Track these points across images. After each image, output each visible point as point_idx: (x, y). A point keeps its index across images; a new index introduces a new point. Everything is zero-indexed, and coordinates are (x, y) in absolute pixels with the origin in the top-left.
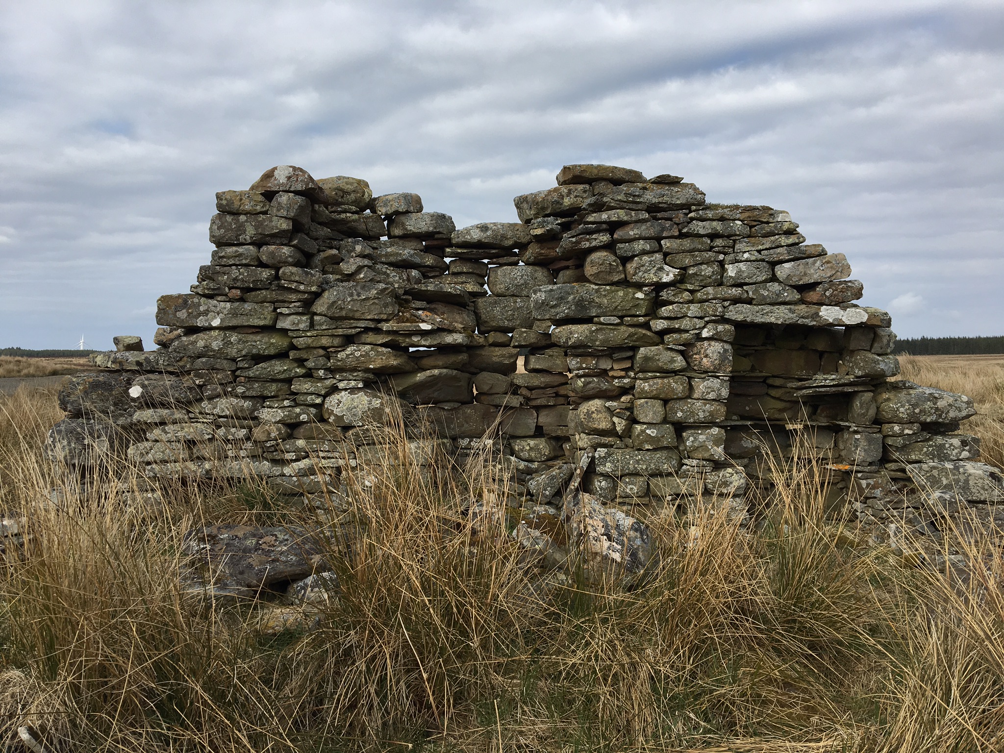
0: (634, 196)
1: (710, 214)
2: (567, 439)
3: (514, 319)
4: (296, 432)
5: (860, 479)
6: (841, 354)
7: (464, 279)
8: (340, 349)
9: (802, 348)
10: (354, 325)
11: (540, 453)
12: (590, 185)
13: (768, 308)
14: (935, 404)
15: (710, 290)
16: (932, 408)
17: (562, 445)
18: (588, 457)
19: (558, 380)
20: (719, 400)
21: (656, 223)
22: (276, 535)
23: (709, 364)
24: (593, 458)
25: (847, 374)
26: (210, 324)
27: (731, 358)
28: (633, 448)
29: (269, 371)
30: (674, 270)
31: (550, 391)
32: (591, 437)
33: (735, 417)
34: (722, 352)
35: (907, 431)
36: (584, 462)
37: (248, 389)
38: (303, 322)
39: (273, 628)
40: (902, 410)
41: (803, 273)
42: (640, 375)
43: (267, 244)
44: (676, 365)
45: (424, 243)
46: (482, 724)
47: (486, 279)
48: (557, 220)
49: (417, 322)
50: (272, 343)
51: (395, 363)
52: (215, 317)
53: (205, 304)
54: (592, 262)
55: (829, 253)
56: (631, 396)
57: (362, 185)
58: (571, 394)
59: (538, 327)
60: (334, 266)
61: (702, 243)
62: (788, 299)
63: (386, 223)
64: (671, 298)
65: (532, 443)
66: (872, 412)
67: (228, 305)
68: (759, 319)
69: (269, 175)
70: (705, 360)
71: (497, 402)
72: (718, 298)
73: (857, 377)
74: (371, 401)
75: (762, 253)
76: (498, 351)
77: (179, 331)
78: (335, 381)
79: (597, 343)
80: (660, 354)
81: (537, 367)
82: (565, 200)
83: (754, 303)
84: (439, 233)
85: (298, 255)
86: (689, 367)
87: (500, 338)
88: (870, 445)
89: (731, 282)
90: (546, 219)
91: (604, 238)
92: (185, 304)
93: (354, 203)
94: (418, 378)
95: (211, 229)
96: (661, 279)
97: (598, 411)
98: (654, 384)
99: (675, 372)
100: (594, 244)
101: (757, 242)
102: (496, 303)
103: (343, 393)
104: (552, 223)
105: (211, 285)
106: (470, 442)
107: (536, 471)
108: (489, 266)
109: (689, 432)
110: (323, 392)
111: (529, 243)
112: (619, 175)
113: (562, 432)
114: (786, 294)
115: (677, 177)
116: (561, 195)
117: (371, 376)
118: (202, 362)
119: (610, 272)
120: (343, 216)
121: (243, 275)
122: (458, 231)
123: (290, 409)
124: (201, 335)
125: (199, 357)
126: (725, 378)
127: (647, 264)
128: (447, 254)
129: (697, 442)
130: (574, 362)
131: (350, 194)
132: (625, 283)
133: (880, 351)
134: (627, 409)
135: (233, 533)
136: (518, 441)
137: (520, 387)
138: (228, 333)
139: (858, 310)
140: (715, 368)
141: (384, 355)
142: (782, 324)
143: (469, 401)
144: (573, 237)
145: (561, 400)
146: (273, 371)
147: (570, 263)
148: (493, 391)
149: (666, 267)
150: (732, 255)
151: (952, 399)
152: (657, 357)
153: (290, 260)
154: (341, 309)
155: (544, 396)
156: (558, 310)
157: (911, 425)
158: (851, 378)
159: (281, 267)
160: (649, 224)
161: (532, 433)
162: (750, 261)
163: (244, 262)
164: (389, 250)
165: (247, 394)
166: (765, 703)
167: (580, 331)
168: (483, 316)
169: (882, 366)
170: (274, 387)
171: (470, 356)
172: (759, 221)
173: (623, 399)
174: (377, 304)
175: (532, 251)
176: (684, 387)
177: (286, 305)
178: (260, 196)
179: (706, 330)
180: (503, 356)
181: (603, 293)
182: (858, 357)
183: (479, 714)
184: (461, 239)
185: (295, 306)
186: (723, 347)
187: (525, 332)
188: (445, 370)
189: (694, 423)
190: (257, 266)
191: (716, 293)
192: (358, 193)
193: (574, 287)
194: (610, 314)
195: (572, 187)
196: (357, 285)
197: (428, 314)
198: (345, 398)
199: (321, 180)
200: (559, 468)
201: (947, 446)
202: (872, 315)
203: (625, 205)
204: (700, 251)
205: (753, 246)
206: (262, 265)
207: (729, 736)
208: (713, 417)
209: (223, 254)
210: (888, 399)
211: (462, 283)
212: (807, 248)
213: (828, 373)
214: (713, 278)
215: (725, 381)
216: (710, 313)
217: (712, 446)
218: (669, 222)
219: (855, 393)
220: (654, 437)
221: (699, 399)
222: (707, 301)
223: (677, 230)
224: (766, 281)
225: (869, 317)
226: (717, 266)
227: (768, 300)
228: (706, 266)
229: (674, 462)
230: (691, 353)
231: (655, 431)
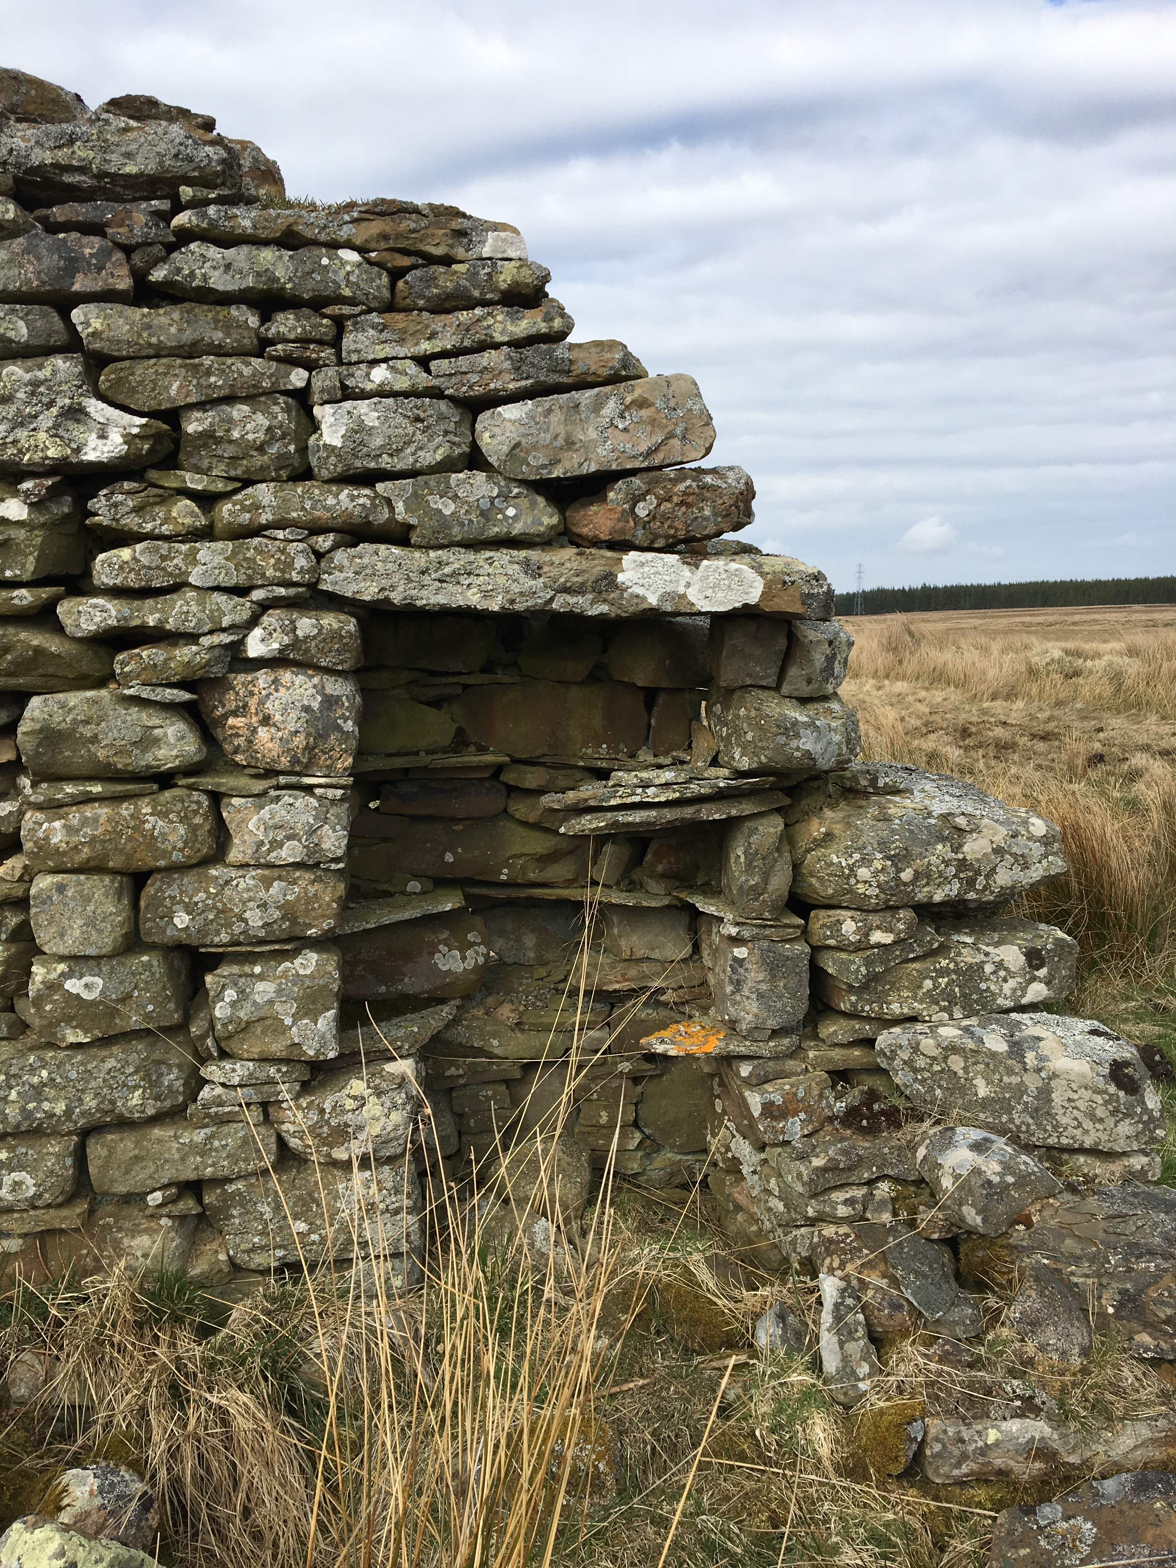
1: (246, 220)
5: (746, 1083)
13: (457, 559)
14: (956, 849)
15: (264, 492)
16: (947, 863)
20: (317, 865)
21: (46, 241)
23: (276, 747)
25: (713, 764)
27: (349, 726)
28: (22, 1041)
30: (127, 418)
34: (315, 705)
35: (878, 937)
40: (863, 873)
41: (560, 441)
42: (39, 793)
44: (162, 753)
55: (652, 374)
56: (27, 861)
61: (228, 326)
62: (517, 529)
64: (131, 522)
66: (780, 879)
68: (431, 596)
70: (263, 733)
72: (294, 524)
73: (739, 775)
75: (434, 365)
80: (101, 719)
83: (412, 539)
86: (212, 760)
88: (774, 977)
89: (332, 467)
96: (78, 451)
98: (85, 821)
99: (160, 779)
101: (412, 328)
109: (223, 972)
114: (511, 512)
126: (331, 793)
127: (21, 395)
129: (248, 1006)
133: (806, 690)
134: (10, 904)
139: (733, 566)
140: (295, 761)
142: (502, 614)
149: (96, 408)
150: (331, 372)
151: (1003, 831)
152: (87, 731)
157: (888, 915)
158: (720, 777)
160: (20, 242)
162: (394, 394)
169: (807, 743)
172: (420, 254)
173: (5, 867)
176: (194, 829)
179: (257, 633)
182: (743, 712)
186: (320, 689)
189: (236, 943)
191: (287, 505)
201: (988, 968)
202: (779, 583)
204: (219, 351)
205: (401, 341)
208: (294, 921)
210: (827, 837)
212: (573, 355)
214: (273, 450)
215: (333, 802)
216: (270, 573)
217: (296, 1017)
218: (96, 241)
219: (730, 825)
220: (93, 1003)
221: (244, 866)
222: (256, 531)
223: (124, 271)
224: (447, 466)
225: (768, 587)
226: (287, 410)
227: (457, 533)
228: (245, 408)
229: (172, 1078)
230: (220, 711)
231: (100, 982)
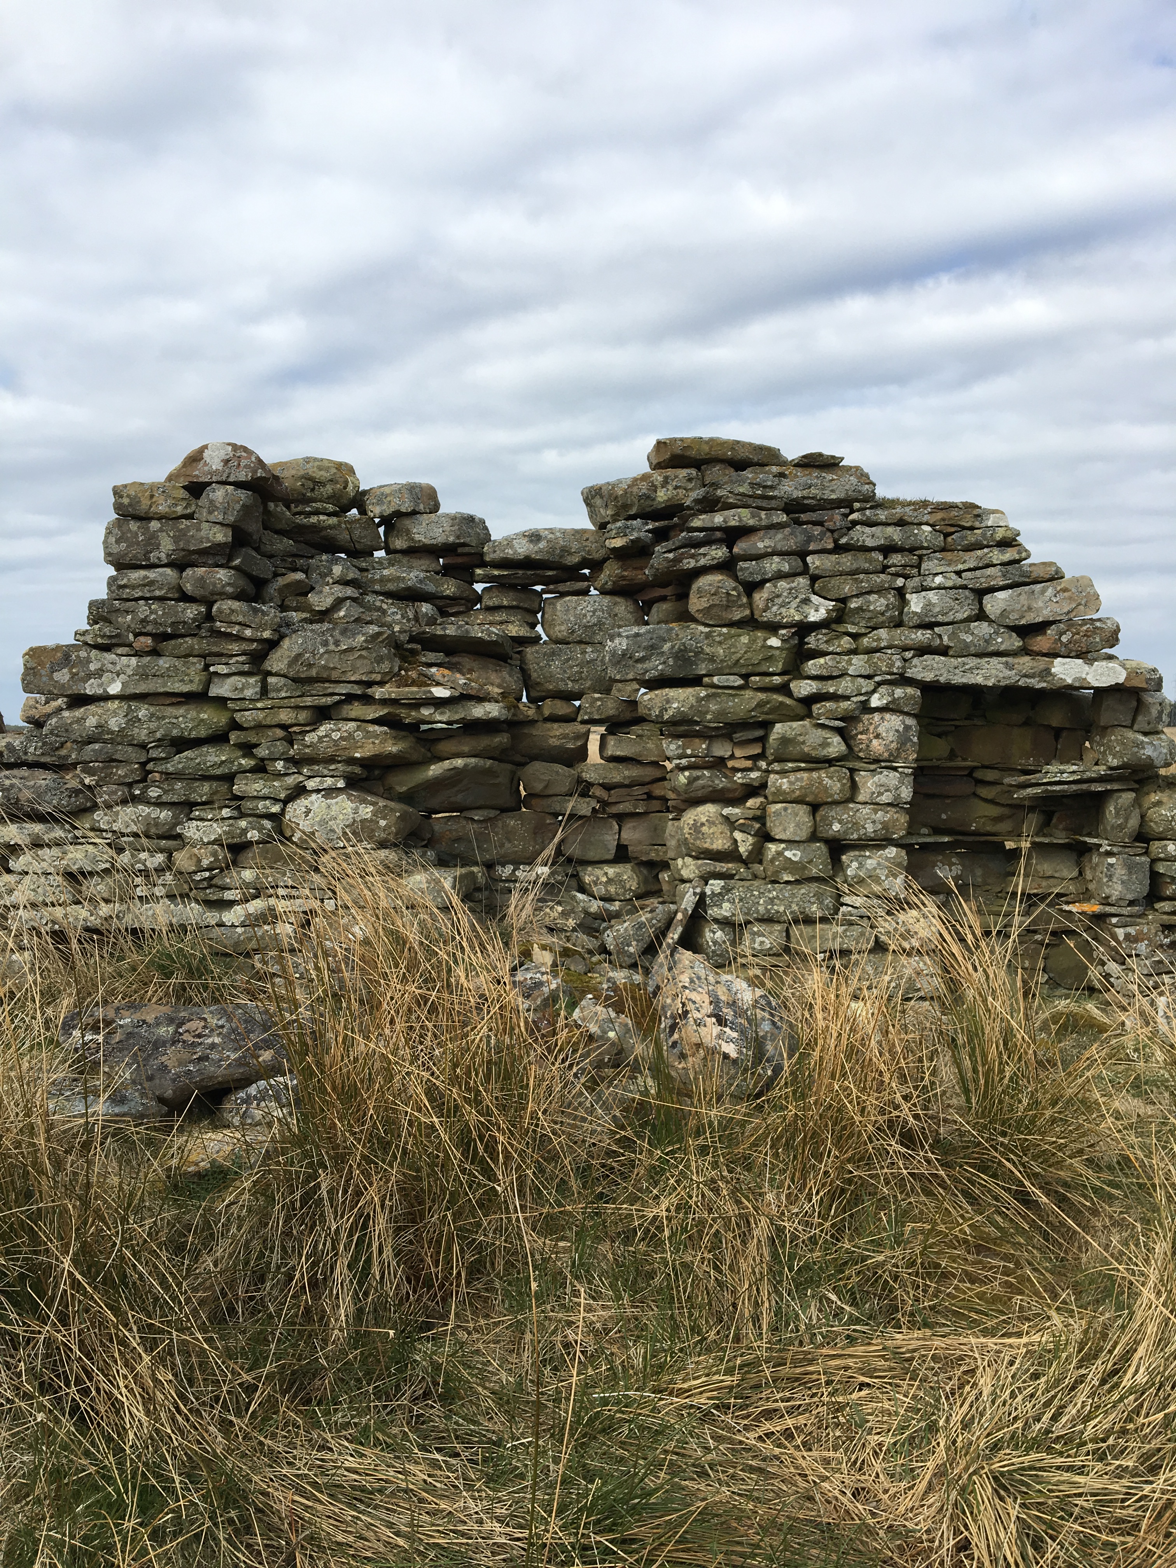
0: (765, 487)
1: (882, 515)
2: (665, 865)
3: (581, 678)
4: (241, 857)
5: (1116, 926)
6: (1088, 731)
7: (504, 617)
8: (308, 729)
9: (1027, 723)
10: (330, 691)
11: (624, 887)
12: (699, 469)
13: (972, 662)
15: (883, 633)
17: (657, 875)
18: (695, 894)
19: (650, 773)
20: (897, 805)
21: (798, 529)
22: (205, 1019)
23: (881, 749)
24: (703, 895)
25: (1096, 764)
26: (105, 691)
27: (915, 739)
28: (764, 879)
29: (199, 764)
30: (827, 602)
31: (638, 791)
32: (700, 862)
33: (925, 831)
34: (901, 729)
36: (688, 901)
37: (166, 792)
38: (251, 687)
39: (197, 1164)
41: (1025, 608)
42: (776, 766)
43: (193, 565)
44: (830, 750)
45: (441, 560)
46: (511, 1310)
47: (539, 615)
48: (647, 524)
49: (429, 685)
50: (202, 720)
51: (394, 749)
52: (113, 680)
53: (97, 660)
54: (699, 591)
55: (1068, 576)
56: (762, 799)
57: (345, 470)
58: (671, 795)
59: (619, 691)
60: (299, 598)
61: (870, 561)
62: (1002, 648)
63: (381, 530)
64: (823, 647)
65: (611, 871)
66: (1134, 822)
67: (134, 661)
68: (959, 679)
69: (195, 458)
70: (875, 742)
71: (557, 808)
72: (896, 647)
73: (1111, 768)
74: (357, 808)
75: (964, 575)
76: (557, 729)
77: (60, 701)
78: (301, 778)
79: (709, 717)
80: (806, 734)
81: (618, 753)
82: (659, 494)
83: (951, 653)
84: (464, 545)
85: (242, 582)
86: (851, 754)
87: (561, 708)
88: (1130, 873)
89: (916, 621)
90: (629, 523)
91: (718, 553)
92: (67, 659)
93: (330, 499)
94: (431, 773)
95: (105, 542)
96: (806, 617)
97: (711, 823)
98: (797, 779)
99: (829, 762)
100: (702, 562)
101: (955, 559)
102: (553, 654)
103: (314, 796)
104: (640, 530)
105: (107, 631)
106: (514, 871)
107: (617, 915)
108: (545, 596)
109: (852, 854)
110: (282, 796)
111: (605, 560)
112: (743, 454)
113: (658, 855)
114: (1000, 640)
115: (833, 457)
116: (654, 485)
117: (357, 770)
118: (93, 750)
119: (728, 606)
120: (314, 519)
121: (156, 613)
122: (495, 541)
123: (231, 821)
124: (92, 708)
125: (90, 743)
126: (906, 771)
127: (785, 594)
128: (477, 578)
129: (864, 870)
130: (673, 747)
131: (324, 486)
132: (751, 623)
133: (1147, 728)
134: (755, 819)
135: (137, 1016)
136: (590, 869)
137: (590, 785)
138: (133, 705)
139: (1111, 665)
140: (891, 755)
141: (377, 736)
142: (994, 687)
143: (513, 806)
144: (670, 551)
145: (656, 805)
146: (205, 764)
147: (668, 591)
148: (551, 792)
149: (815, 599)
150: (917, 579)
152: (801, 739)
153: (229, 589)
154: (310, 666)
155: (629, 798)
156: (647, 665)
158: (1102, 770)
159: (216, 601)
160: (787, 530)
161: (610, 856)
162: (945, 588)
163: (158, 593)
164: (386, 572)
165: (164, 799)
166: (946, 1276)
167: (681, 699)
168: (534, 675)
169: (1149, 751)
170: (206, 787)
171: (513, 738)
172: (959, 526)
173: (750, 803)
174: (365, 658)
175: (610, 573)
176: (843, 785)
177: (224, 660)
178: (182, 491)
179: (876, 696)
180: (565, 736)
181: (718, 639)
182: (1113, 738)
183: (507, 1294)
184: (498, 555)
185: (237, 662)
186: (903, 722)
187: (599, 699)
188: (473, 761)
189: (860, 839)
190: (177, 600)
191: (892, 638)
192: (337, 483)
193: (672, 629)
194: (727, 671)
195: (670, 472)
196: (334, 629)
197: (446, 672)
198: (316, 805)
199: (280, 464)
200: (651, 911)
202: (1134, 673)
203: (750, 501)
204: (867, 572)
205: (949, 565)
206: (185, 598)
207: (885, 1327)
208: (887, 830)
209: (125, 581)
210: (1159, 803)
211: (501, 623)
212: (1031, 569)
213: (1068, 762)
214: (888, 614)
215: (907, 775)
216: (884, 669)
217: (887, 877)
218: (819, 528)
219: (1108, 793)
220: (796, 862)
221: (866, 803)
222: (878, 650)
223: (831, 540)
224: (969, 620)
225: (1128, 674)
226: (894, 596)
227: (972, 650)
228: (876, 596)
229: (828, 901)
230: (855, 732)
231: (799, 853)
